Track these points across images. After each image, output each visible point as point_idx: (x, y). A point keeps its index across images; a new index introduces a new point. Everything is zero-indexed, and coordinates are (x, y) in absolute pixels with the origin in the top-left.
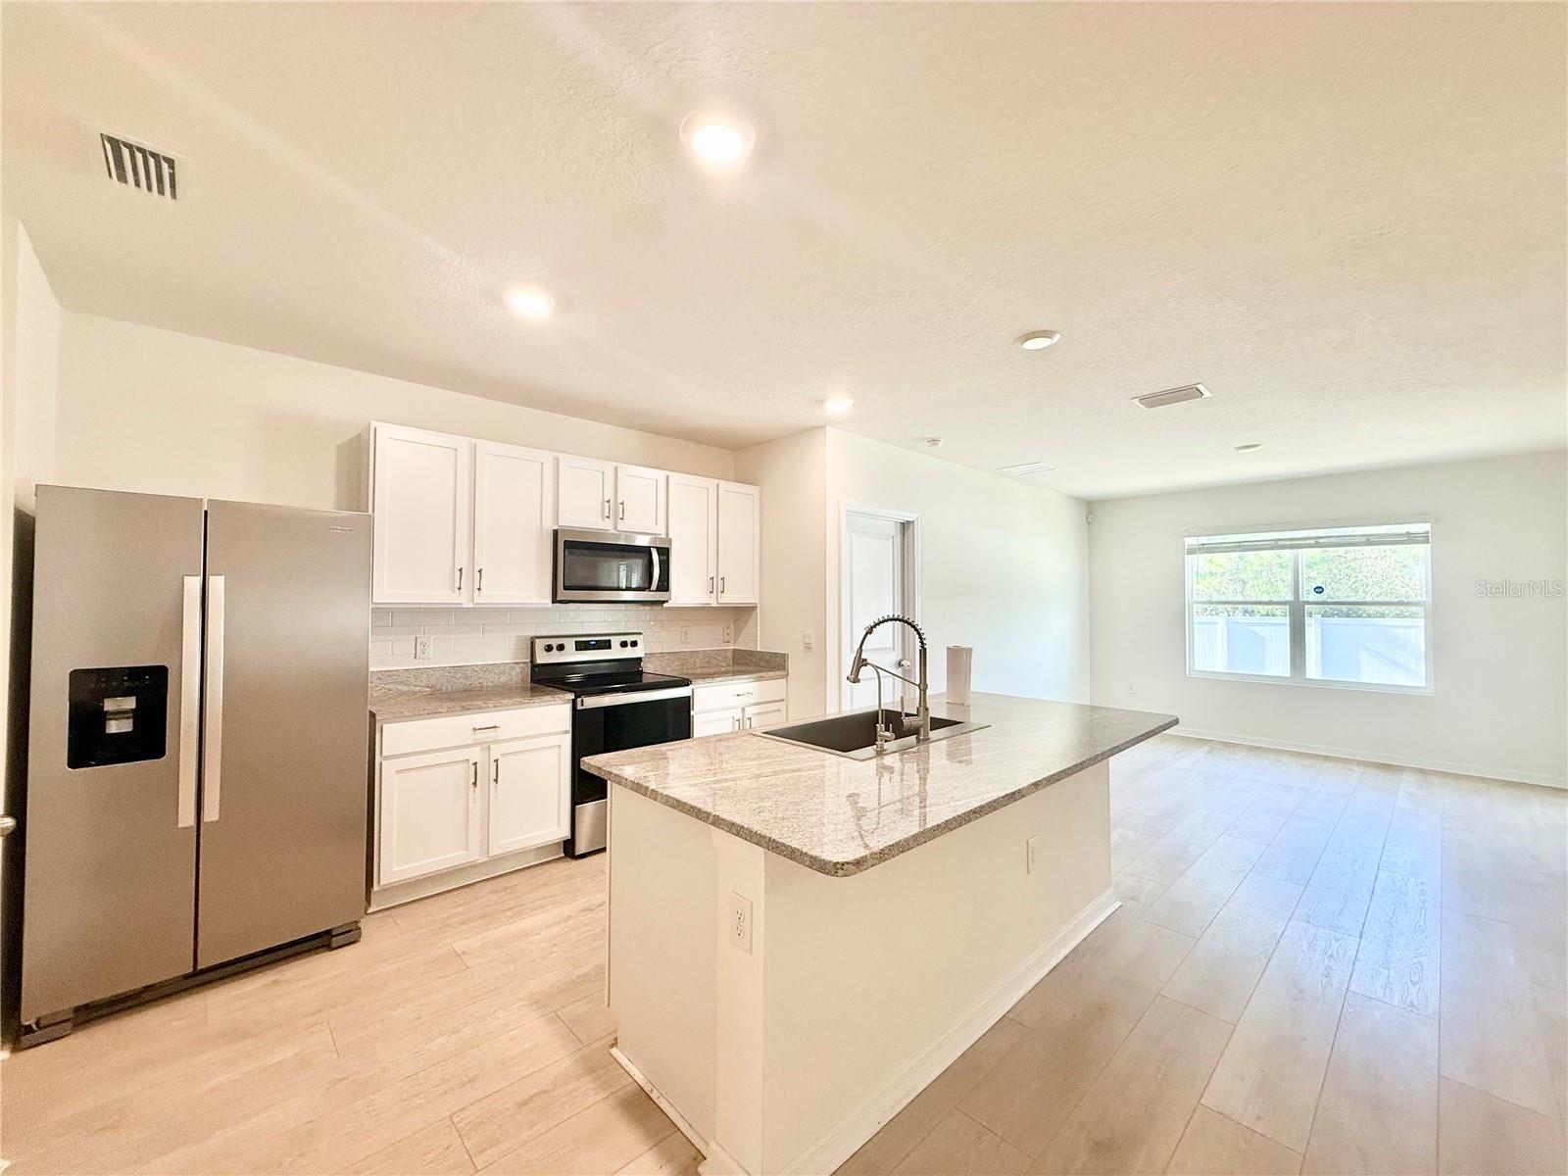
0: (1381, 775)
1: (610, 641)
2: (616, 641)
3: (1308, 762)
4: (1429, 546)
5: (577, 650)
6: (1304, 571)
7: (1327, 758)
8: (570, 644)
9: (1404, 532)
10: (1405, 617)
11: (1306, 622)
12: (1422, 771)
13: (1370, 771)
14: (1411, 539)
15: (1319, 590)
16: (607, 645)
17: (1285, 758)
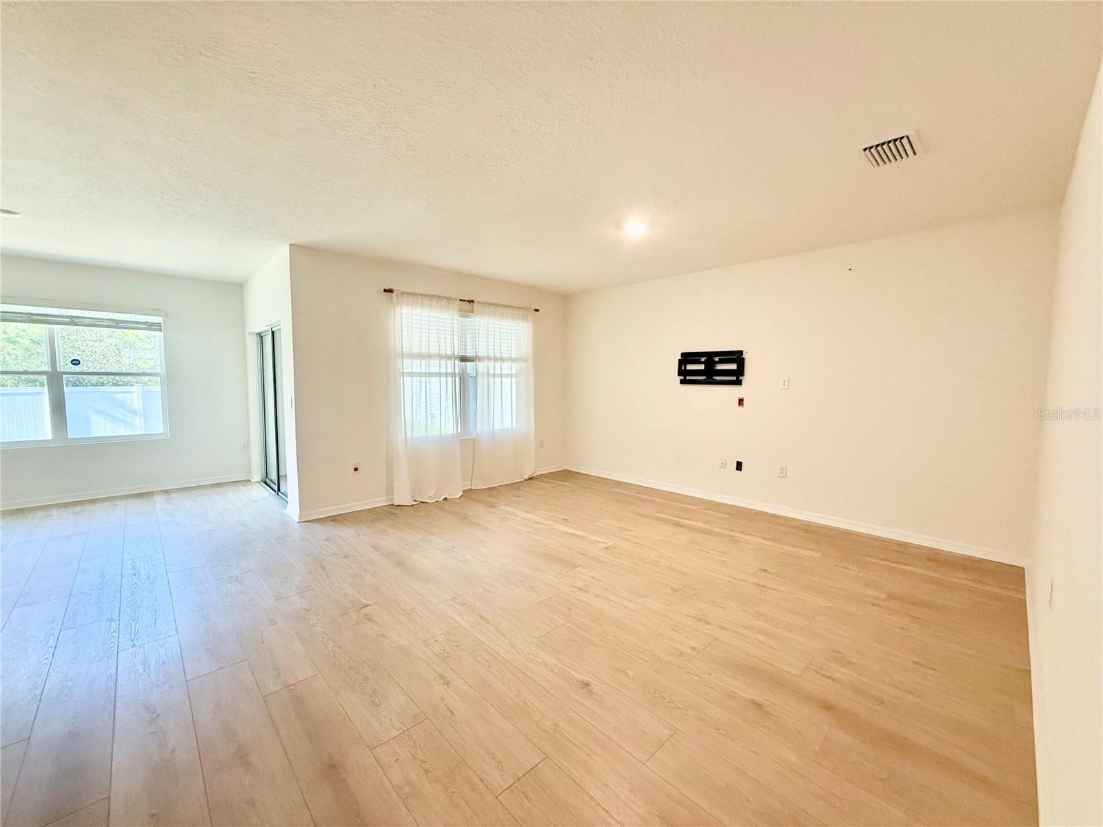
0: (139, 502)
3: (78, 508)
4: (161, 333)
6: (59, 344)
7: (92, 501)
9: (145, 321)
10: (119, 385)
11: (65, 390)
12: (166, 492)
13: (130, 502)
14: (150, 326)
15: (76, 362)
17: (54, 512)
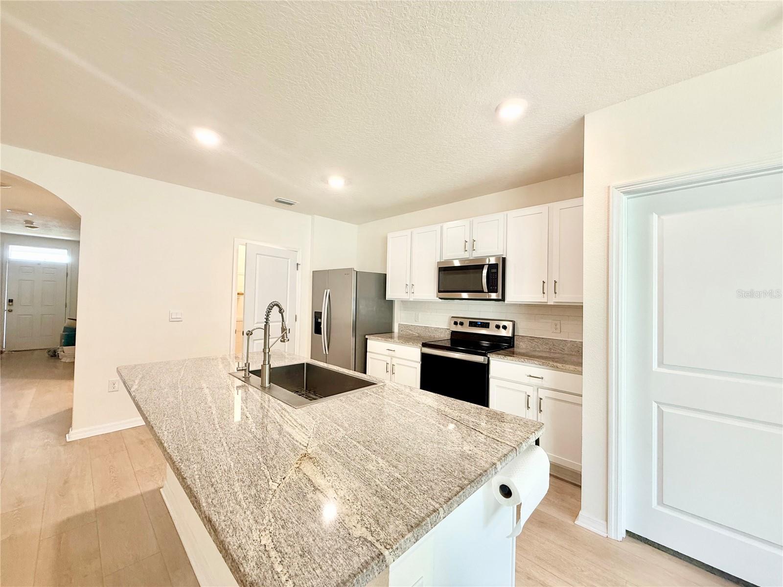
1: (489, 323)
2: (493, 324)
5: (469, 326)
8: (467, 322)
16: (486, 325)
